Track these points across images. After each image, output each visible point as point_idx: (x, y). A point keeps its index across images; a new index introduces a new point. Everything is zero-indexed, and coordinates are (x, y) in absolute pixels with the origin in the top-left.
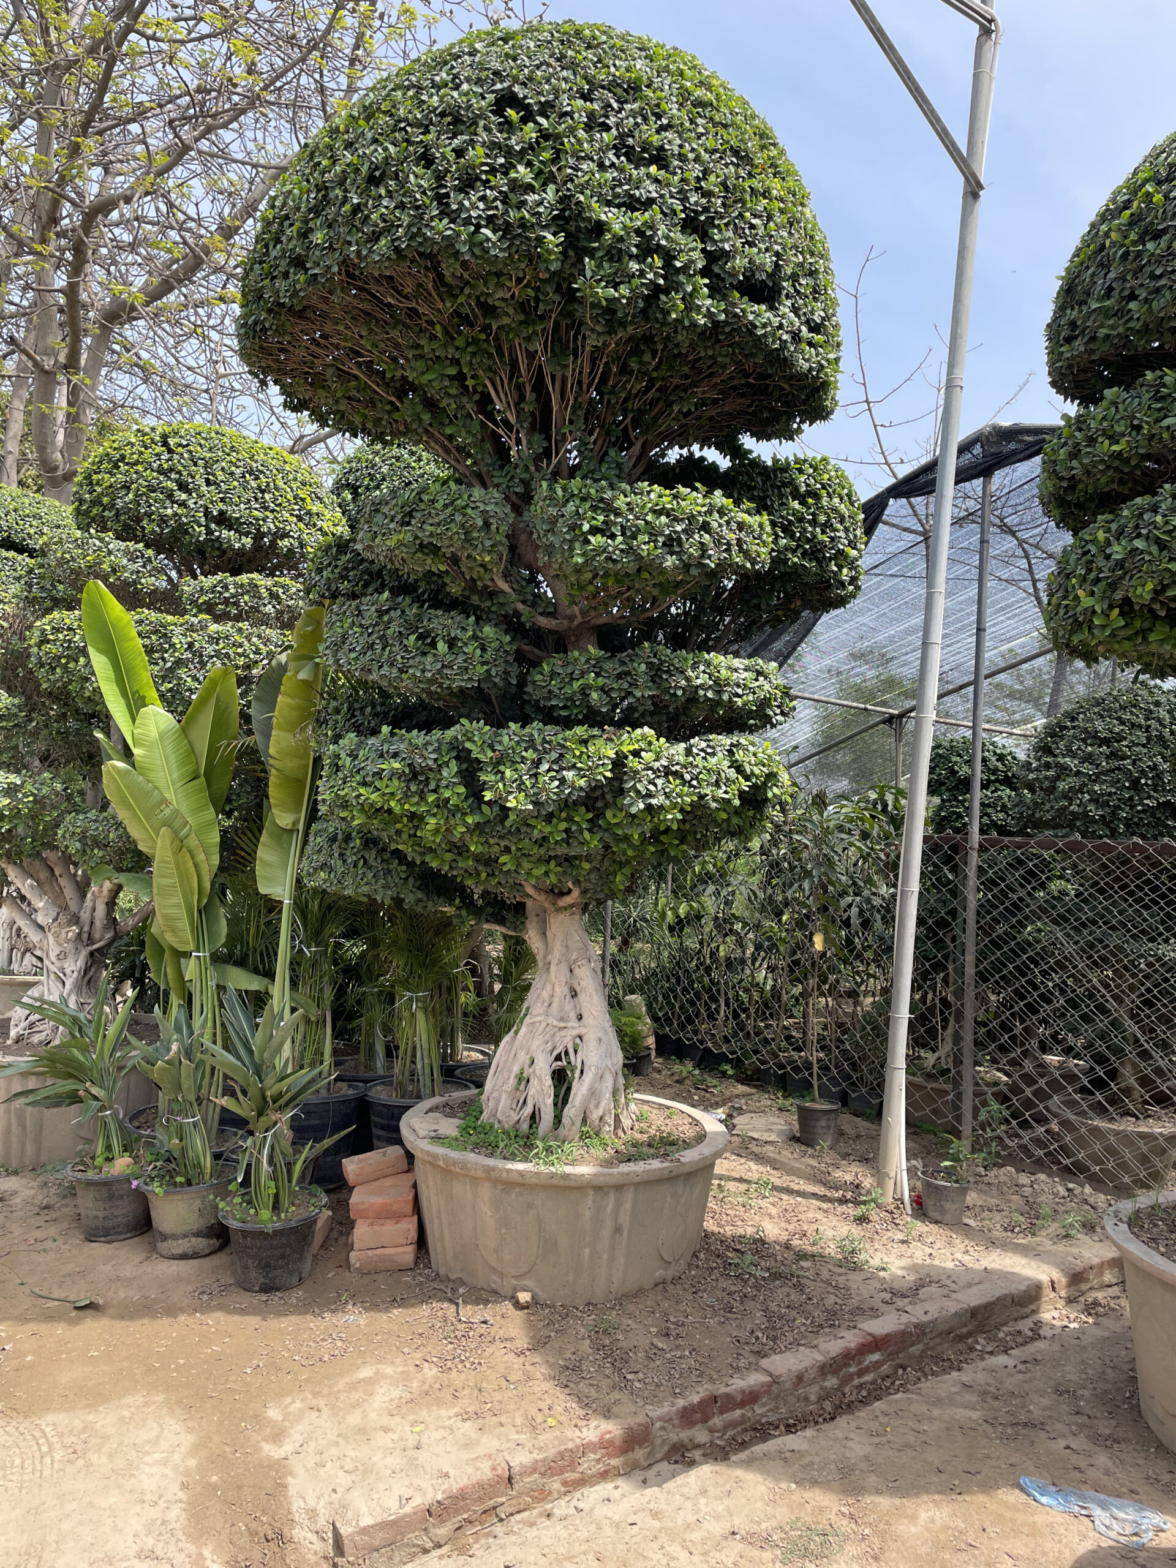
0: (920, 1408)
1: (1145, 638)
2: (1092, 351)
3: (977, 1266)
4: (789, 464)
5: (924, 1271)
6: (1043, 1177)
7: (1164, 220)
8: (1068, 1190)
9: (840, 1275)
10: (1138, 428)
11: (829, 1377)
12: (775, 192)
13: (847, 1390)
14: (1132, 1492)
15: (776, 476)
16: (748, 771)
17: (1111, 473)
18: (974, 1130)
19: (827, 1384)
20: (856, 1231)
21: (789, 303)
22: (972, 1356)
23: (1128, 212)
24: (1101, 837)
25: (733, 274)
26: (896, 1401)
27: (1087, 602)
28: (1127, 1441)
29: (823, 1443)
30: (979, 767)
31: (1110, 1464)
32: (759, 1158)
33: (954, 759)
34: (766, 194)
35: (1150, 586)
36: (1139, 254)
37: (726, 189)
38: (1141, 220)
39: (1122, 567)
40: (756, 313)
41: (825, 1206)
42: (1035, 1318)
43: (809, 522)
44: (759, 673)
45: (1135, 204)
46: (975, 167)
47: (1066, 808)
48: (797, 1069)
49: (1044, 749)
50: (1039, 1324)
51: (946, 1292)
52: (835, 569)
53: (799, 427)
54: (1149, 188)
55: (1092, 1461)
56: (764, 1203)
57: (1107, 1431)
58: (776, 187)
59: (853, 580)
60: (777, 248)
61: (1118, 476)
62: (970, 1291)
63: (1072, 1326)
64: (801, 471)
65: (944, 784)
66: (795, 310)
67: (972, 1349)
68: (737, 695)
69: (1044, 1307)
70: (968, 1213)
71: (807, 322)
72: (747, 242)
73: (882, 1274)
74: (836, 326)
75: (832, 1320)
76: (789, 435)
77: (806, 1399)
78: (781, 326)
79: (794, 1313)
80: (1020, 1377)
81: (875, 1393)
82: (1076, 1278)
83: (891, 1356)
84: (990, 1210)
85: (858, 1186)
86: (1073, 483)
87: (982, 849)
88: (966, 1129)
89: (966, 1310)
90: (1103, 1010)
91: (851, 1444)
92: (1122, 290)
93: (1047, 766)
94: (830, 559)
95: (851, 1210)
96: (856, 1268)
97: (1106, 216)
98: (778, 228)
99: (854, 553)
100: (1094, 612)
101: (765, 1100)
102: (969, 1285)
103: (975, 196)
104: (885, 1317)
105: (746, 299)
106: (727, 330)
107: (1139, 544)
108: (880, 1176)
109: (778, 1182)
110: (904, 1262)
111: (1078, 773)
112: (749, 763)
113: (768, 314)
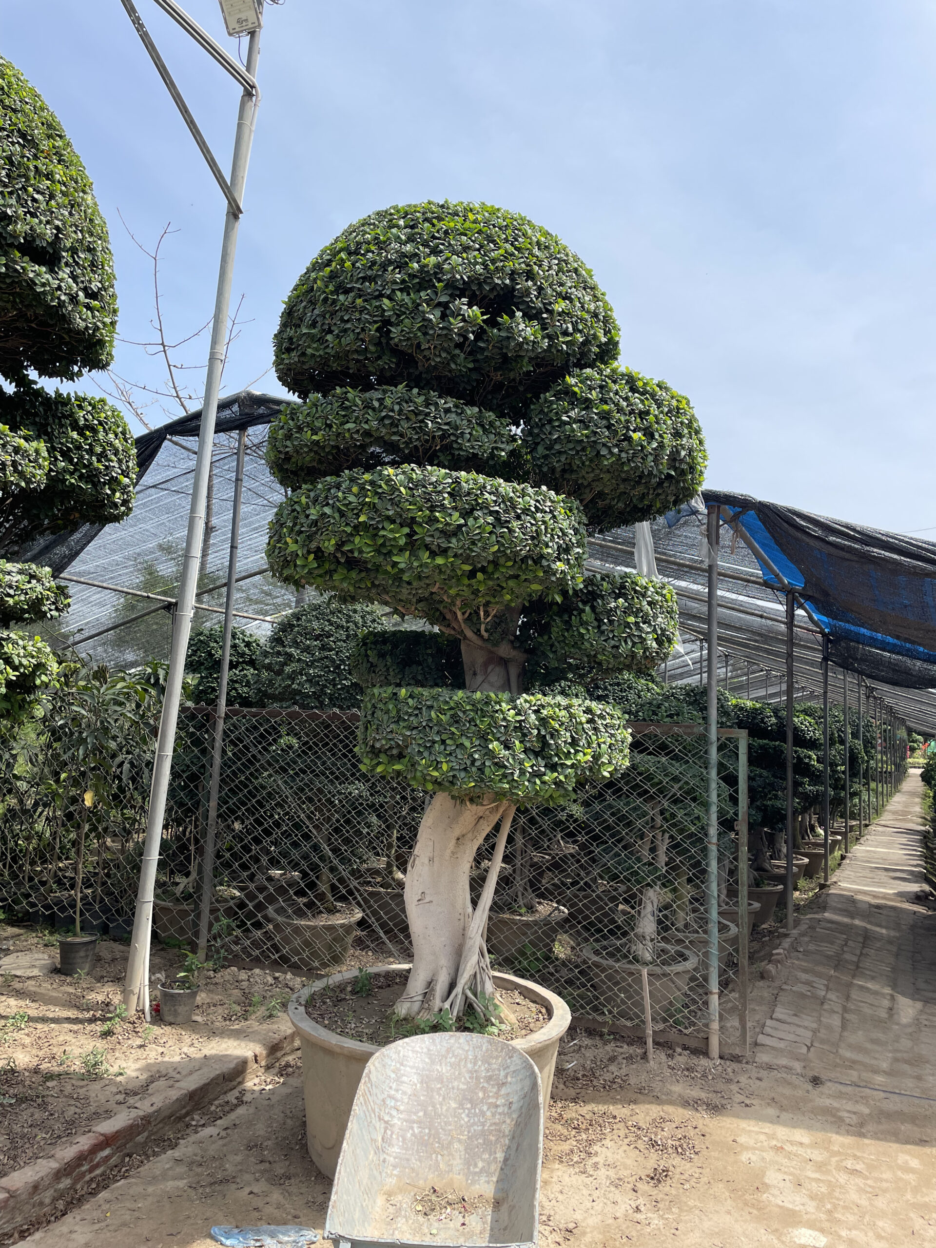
0: (138, 1189)
1: (331, 576)
2: (304, 363)
3: (200, 1055)
4: (70, 399)
5: (155, 1069)
6: (257, 971)
7: (351, 281)
8: (275, 978)
9: (82, 1087)
10: (330, 426)
11: (63, 1179)
12: (57, 177)
13: (78, 1187)
14: (295, 1217)
15: (57, 409)
16: (17, 662)
17: (312, 454)
18: (208, 941)
19: (61, 1186)
20: (101, 1044)
21: (67, 270)
22: (188, 1131)
23: (328, 269)
24: (312, 708)
25: (14, 235)
26: (118, 1188)
27: (293, 547)
28: (296, 1175)
29: (50, 1241)
30: (228, 651)
31: (281, 1198)
32: (20, 994)
33: (212, 645)
34: (49, 176)
35: (333, 542)
36: (334, 302)
37: (12, 163)
38: (337, 277)
39: (316, 525)
40: (36, 272)
41: (75, 1027)
42: (240, 1088)
43: (86, 450)
44: (32, 577)
45: (334, 264)
46: (236, 195)
47: (290, 686)
48: (63, 909)
49: (276, 640)
50: (243, 1092)
51: (171, 1082)
52: (109, 492)
53: (80, 371)
54: (343, 255)
55: (268, 1199)
56: (16, 1035)
57: (282, 1171)
58: (59, 172)
59: (125, 502)
60: (57, 222)
61: (317, 457)
62: (191, 1078)
63: (267, 1088)
64: (80, 407)
65: (203, 664)
66: (74, 278)
67: (188, 1126)
68: (9, 595)
69: (249, 1077)
70: (197, 1012)
71: (85, 290)
72: (29, 212)
73: (119, 1079)
74: (113, 296)
75: (71, 1128)
76: (71, 377)
77: (41, 1204)
78: (59, 288)
79: (36, 1130)
80: (221, 1142)
81: (104, 1183)
82: (274, 1049)
83: (119, 1149)
84: (215, 1005)
85: (108, 1004)
86: (288, 458)
87: (227, 717)
88: (202, 942)
89: (186, 1095)
90: (307, 837)
91: (74, 1236)
92: (323, 324)
93: (279, 653)
94: (104, 484)
95: (99, 1027)
96: (97, 1078)
97: (316, 267)
98: (59, 207)
99: (126, 481)
100: (297, 555)
101: (32, 939)
102: (191, 1073)
103: (236, 217)
104: (118, 1116)
105: (26, 258)
106: (8, 281)
107: (327, 510)
108: (126, 993)
109: (33, 1013)
110: (139, 1064)
111: (299, 660)
112: (18, 655)
113: (48, 276)
